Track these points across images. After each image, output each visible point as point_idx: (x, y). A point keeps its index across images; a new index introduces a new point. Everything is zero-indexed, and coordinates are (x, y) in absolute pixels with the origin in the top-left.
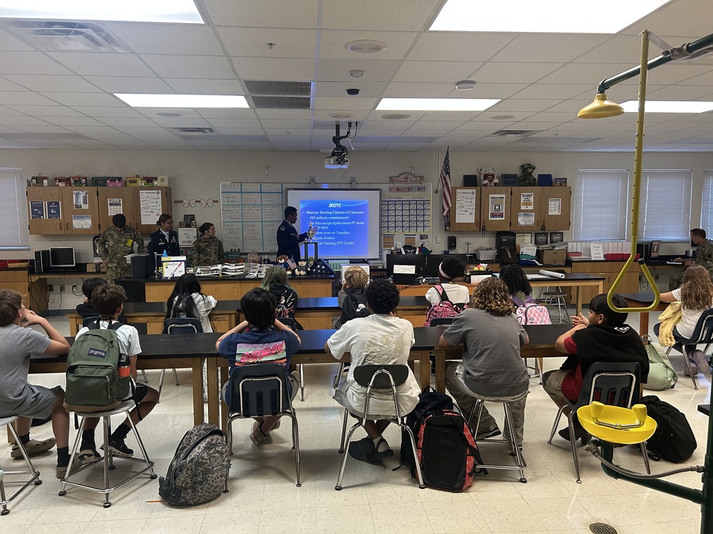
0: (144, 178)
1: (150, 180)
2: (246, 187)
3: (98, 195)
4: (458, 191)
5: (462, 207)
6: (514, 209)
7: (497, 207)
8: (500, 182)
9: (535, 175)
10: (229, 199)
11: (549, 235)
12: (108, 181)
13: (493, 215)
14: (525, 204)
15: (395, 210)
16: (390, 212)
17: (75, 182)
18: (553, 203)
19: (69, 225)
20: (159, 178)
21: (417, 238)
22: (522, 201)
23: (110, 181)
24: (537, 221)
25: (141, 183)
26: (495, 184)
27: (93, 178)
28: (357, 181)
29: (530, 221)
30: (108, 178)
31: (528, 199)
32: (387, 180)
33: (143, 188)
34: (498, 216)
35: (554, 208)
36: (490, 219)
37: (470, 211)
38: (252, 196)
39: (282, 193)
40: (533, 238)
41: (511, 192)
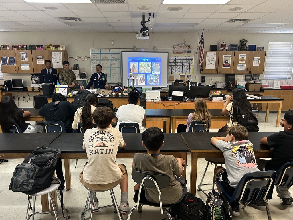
0: (54, 46)
1: (56, 47)
2: (103, 51)
3: (32, 54)
4: (207, 53)
5: (209, 61)
6: (235, 63)
7: (227, 62)
8: (229, 49)
9: (247, 45)
10: (94, 57)
11: (252, 76)
12: (37, 47)
13: (225, 66)
14: (241, 60)
15: (175, 63)
16: (173, 64)
17: (22, 47)
18: (256, 59)
19: (19, 69)
20: (61, 46)
21: (186, 76)
22: (240, 58)
23: (38, 47)
24: (247, 69)
25: (52, 48)
26: (227, 50)
27: (30, 46)
28: (157, 48)
29: (243, 69)
30: (36, 46)
31: (243, 57)
32: (172, 47)
33: (53, 51)
34: (227, 66)
35: (256, 62)
36: (223, 67)
37: (213, 63)
38: (106, 55)
39: (120, 53)
40: (244, 77)
41: (235, 54)
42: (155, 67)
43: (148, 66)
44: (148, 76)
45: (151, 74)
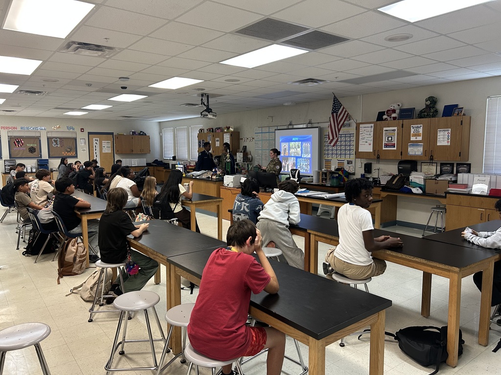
2: (264, 130)
4: (361, 126)
5: (363, 139)
7: (390, 139)
11: (455, 165)
13: (386, 146)
14: (414, 135)
18: (442, 133)
21: (346, 162)
22: (412, 132)
24: (425, 152)
26: (393, 118)
29: (419, 151)
31: (417, 131)
32: (328, 120)
34: (390, 146)
35: (443, 138)
36: (384, 149)
37: (369, 142)
41: (403, 124)
42: (305, 147)
43: (299, 148)
44: (298, 159)
45: (301, 157)
